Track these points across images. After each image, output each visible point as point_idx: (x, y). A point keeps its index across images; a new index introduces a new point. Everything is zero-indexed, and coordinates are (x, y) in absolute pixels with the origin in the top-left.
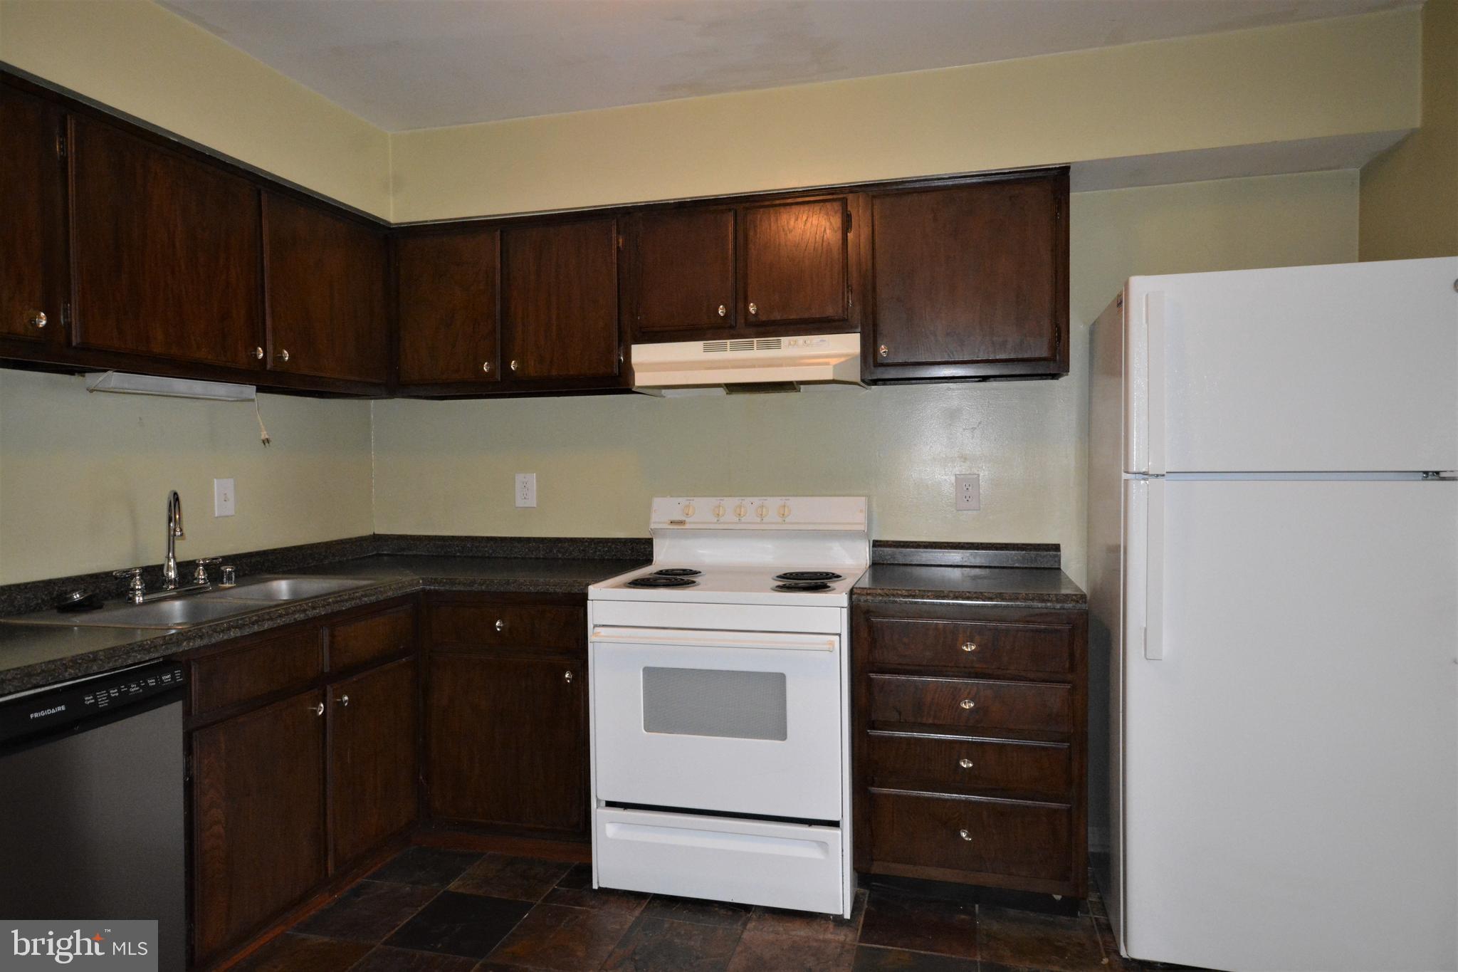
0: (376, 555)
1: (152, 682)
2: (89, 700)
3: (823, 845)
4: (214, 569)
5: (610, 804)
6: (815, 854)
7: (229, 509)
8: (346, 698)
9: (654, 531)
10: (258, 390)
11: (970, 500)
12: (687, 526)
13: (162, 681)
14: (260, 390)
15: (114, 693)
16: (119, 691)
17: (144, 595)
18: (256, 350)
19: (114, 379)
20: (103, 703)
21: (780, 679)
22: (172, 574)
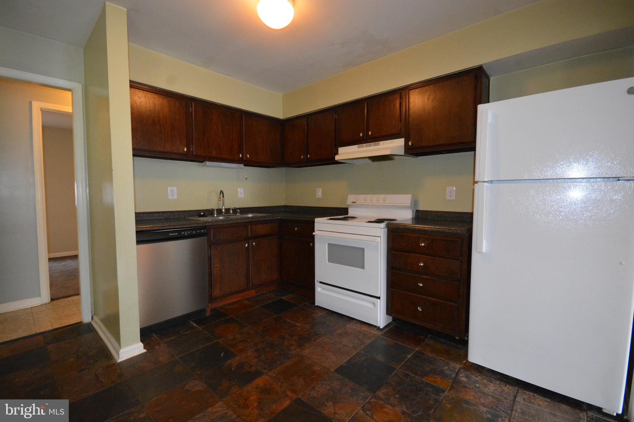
0: (284, 211)
1: (198, 231)
2: (183, 233)
3: (374, 304)
4: (235, 210)
5: (321, 282)
6: (371, 306)
7: (242, 196)
8: (254, 244)
9: (348, 205)
10: (244, 166)
11: (451, 196)
12: (356, 204)
13: (201, 232)
14: (245, 165)
15: (189, 232)
16: (190, 232)
17: (217, 215)
18: (239, 155)
19: (208, 163)
20: (186, 234)
21: (363, 249)
22: (224, 211)
